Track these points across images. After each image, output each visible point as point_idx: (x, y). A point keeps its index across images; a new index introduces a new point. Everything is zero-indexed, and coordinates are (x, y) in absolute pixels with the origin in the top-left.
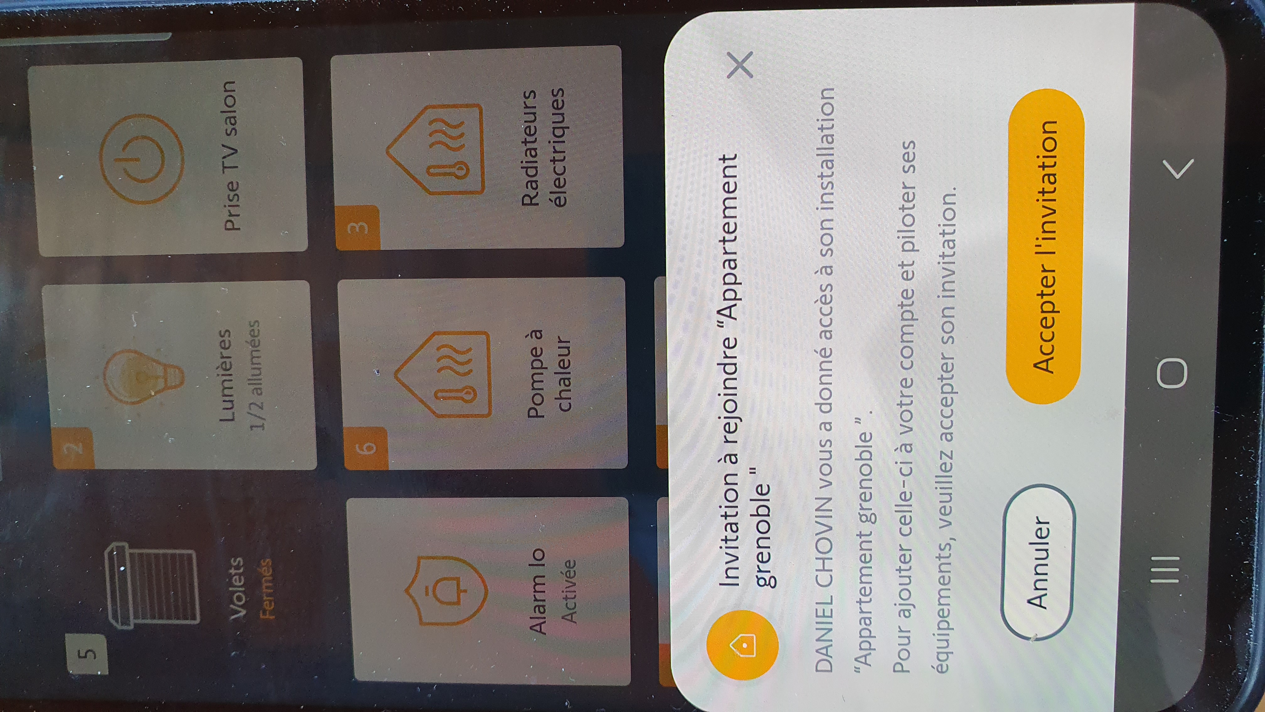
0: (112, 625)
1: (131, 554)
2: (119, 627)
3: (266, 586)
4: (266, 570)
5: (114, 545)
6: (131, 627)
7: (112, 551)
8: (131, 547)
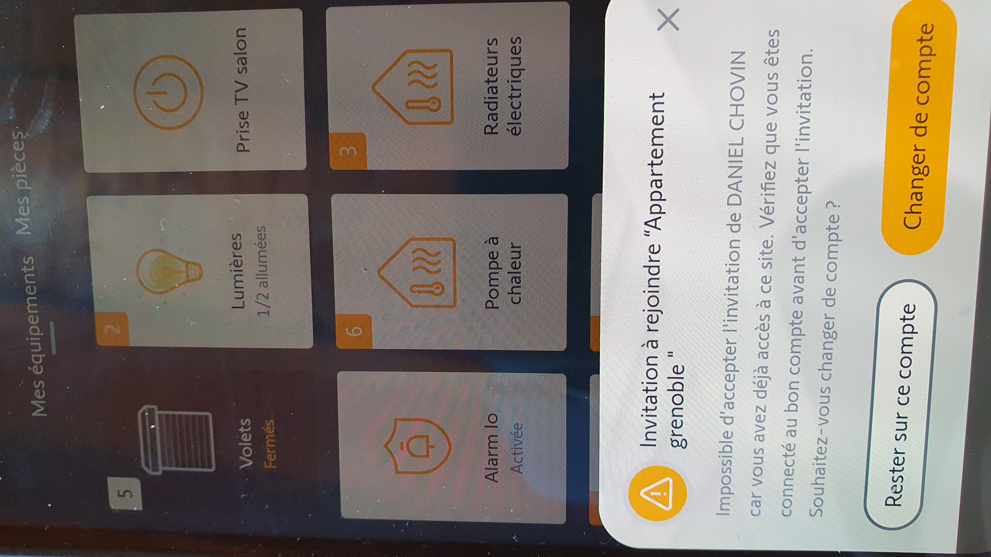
0: (144, 472)
1: (160, 416)
2: (150, 472)
3: (269, 442)
4: (269, 427)
5: (145, 407)
6: (160, 473)
7: (144, 412)
8: (159, 410)
